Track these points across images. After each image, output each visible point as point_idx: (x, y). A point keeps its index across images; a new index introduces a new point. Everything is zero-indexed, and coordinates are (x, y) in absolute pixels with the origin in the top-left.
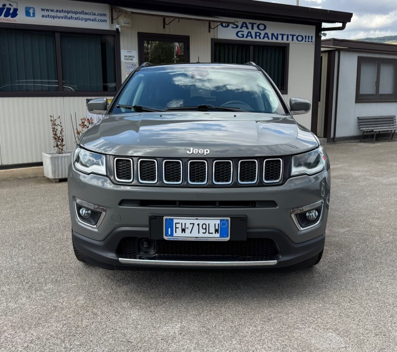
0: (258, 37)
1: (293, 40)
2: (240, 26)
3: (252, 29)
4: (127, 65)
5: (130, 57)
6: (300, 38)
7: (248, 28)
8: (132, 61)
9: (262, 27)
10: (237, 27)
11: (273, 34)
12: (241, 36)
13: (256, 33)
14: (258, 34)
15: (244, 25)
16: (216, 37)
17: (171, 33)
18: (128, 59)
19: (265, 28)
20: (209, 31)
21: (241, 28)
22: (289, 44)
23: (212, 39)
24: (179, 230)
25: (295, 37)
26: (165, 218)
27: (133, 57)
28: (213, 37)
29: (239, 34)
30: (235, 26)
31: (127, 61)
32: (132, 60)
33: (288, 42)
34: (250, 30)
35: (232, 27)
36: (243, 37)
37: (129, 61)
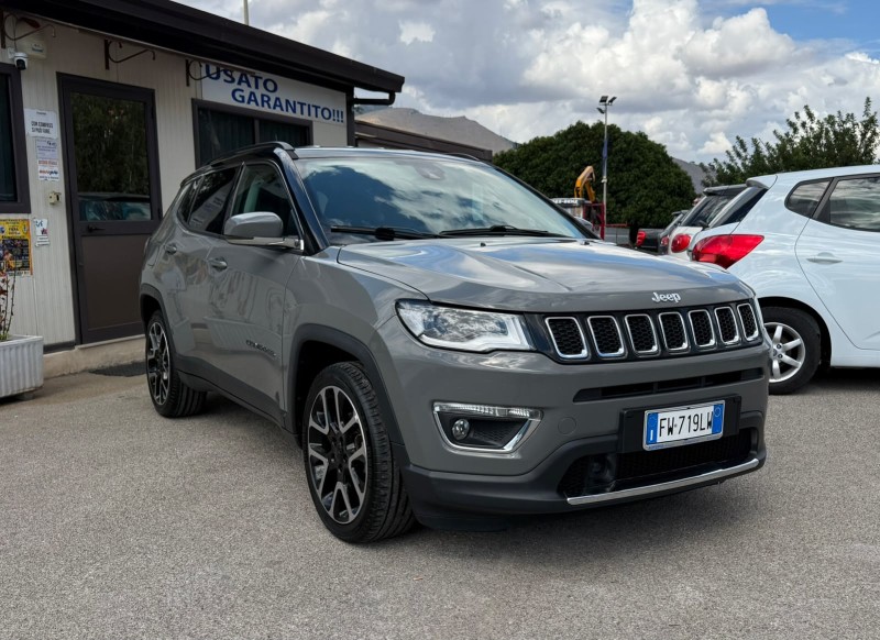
0: (266, 104)
1: (317, 116)
2: (237, 80)
3: (257, 87)
4: (39, 143)
5: (44, 125)
6: (326, 114)
7: (249, 86)
8: (46, 135)
9: (270, 86)
10: (233, 81)
11: (287, 101)
12: (240, 99)
13: (263, 96)
14: (266, 99)
15: (243, 79)
16: (199, 97)
17: (120, 81)
18: (39, 130)
19: (275, 90)
20: (188, 84)
21: (239, 83)
22: (311, 122)
23: (192, 100)
24: (665, 431)
25: (319, 111)
26: (647, 413)
27: (50, 125)
28: (194, 97)
29: (237, 94)
30: (229, 79)
31: (36, 134)
32: (47, 131)
33: (309, 118)
34: (253, 89)
35: (225, 81)
36: (243, 101)
37: (43, 134)
